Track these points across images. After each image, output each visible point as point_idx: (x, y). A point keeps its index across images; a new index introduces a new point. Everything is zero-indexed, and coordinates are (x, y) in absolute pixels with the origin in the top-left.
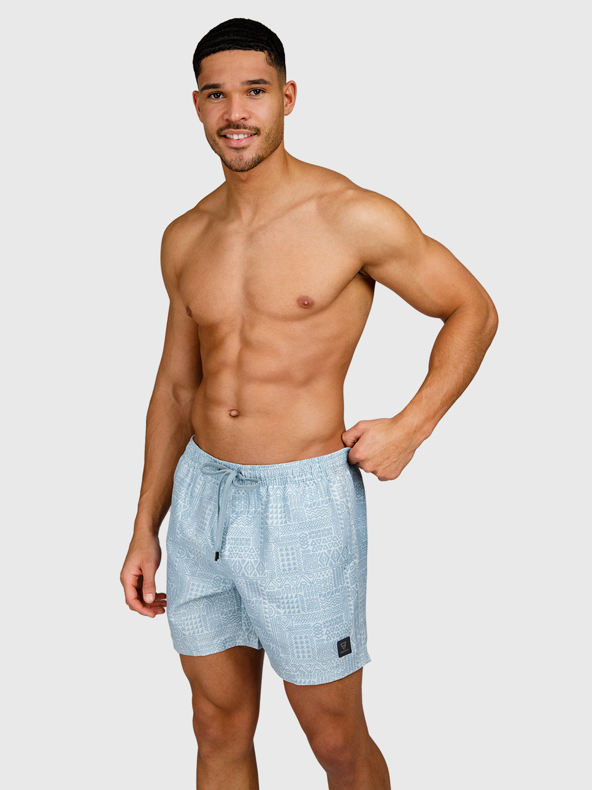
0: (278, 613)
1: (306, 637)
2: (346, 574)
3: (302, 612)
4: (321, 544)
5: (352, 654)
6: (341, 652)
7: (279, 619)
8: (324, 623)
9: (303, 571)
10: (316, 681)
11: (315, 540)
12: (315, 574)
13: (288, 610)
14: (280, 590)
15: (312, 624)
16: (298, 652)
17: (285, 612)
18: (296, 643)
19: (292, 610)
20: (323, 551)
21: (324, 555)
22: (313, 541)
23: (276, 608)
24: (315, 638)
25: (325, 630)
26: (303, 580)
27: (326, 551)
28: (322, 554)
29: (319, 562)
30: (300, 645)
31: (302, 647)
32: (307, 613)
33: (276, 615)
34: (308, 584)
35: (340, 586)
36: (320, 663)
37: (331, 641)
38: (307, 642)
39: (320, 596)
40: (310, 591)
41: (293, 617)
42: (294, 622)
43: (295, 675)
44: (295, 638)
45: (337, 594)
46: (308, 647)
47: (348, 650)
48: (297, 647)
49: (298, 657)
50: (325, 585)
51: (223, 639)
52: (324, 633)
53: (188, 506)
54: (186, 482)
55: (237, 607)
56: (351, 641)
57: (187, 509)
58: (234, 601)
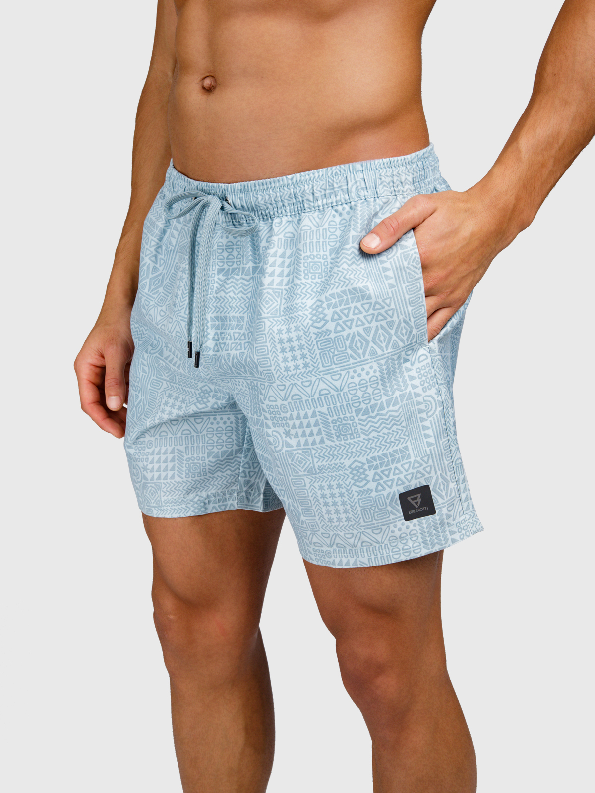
0: (288, 445)
1: (339, 486)
2: (408, 370)
3: (328, 442)
4: (351, 316)
5: (436, 517)
6: (411, 512)
7: (291, 455)
8: (368, 461)
9: (322, 369)
10: (365, 560)
11: (338, 310)
12: (343, 373)
13: (303, 440)
14: (285, 403)
15: (347, 463)
16: (328, 512)
17: (299, 444)
18: (324, 496)
19: (311, 440)
20: (354, 329)
21: (357, 338)
22: (335, 312)
23: (284, 436)
24: (354, 488)
25: (371, 474)
26: (322, 385)
27: (360, 329)
28: (354, 335)
29: (349, 352)
30: (330, 500)
31: (335, 504)
32: (337, 443)
33: (285, 449)
34: (333, 392)
35: (397, 393)
36: (369, 531)
37: (385, 493)
38: (341, 495)
39: (358, 412)
40: (338, 404)
41: (314, 452)
42: (316, 460)
43: (329, 552)
44: (321, 488)
45: (391, 408)
46: (344, 503)
47: (426, 508)
48: (326, 504)
49: (331, 520)
50: (365, 392)
51: (204, 494)
52: (370, 478)
53: (161, 268)
54: (158, 226)
55: (235, 447)
56: (433, 493)
57: (159, 273)
58: (234, 437)
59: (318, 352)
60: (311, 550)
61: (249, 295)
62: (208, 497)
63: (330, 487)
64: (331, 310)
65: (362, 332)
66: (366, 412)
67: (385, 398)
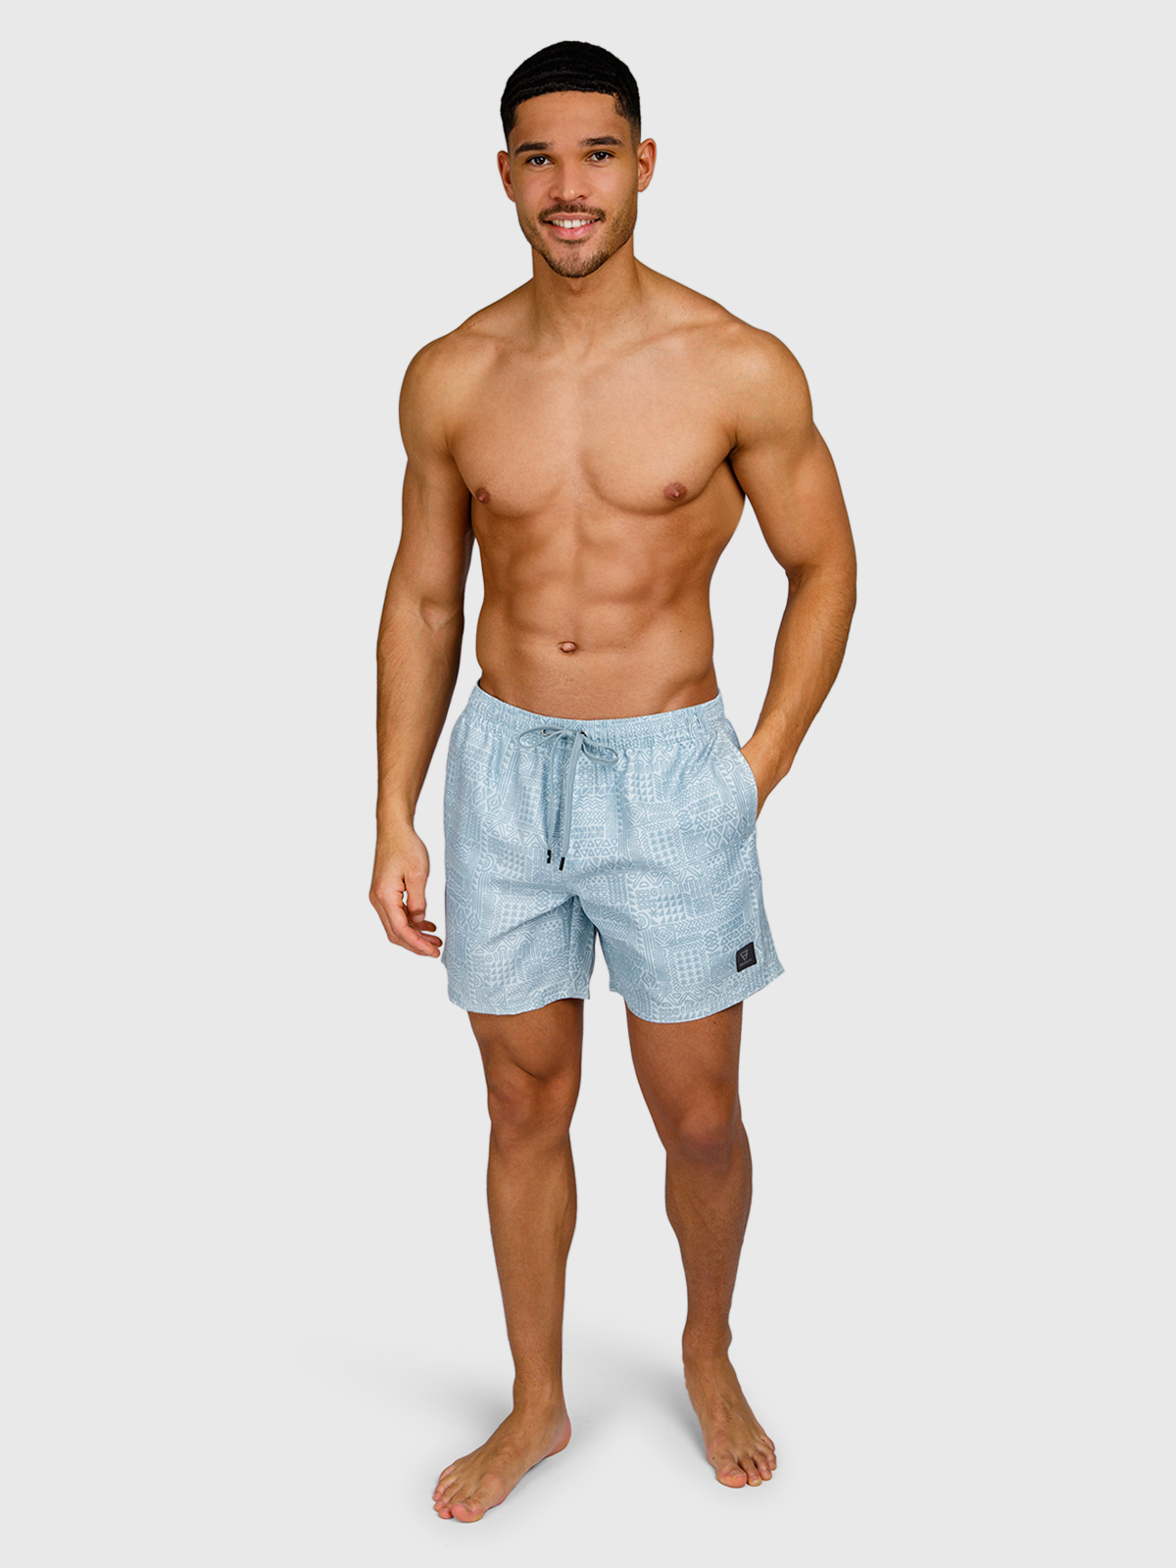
0: (654, 923)
1: (695, 952)
3: (688, 918)
4: (709, 819)
5: (757, 965)
6: (741, 965)
7: (656, 931)
8: (719, 929)
9: (687, 861)
10: (708, 1010)
11: (699, 815)
12: (703, 862)
13: (667, 917)
14: (657, 887)
15: (703, 933)
16: (683, 976)
17: (664, 921)
18: (680, 962)
19: (674, 916)
20: (711, 828)
21: (713, 834)
22: (698, 817)
23: (649, 916)
24: (707, 952)
25: (720, 939)
26: (689, 874)
27: (716, 828)
28: (711, 833)
29: (707, 845)
30: (685, 965)
31: (689, 967)
32: (696, 917)
33: (651, 926)
34: (696, 878)
35: (738, 873)
36: (714, 985)
37: (728, 953)
38: (696, 959)
39: (713, 891)
40: (700, 887)
41: (676, 926)
42: (677, 933)
43: (677, 1010)
44: (679, 956)
45: (735, 885)
46: (697, 966)
47: (750, 960)
48: (681, 969)
49: (684, 982)
50: (718, 874)
51: (542, 990)
52: (719, 943)
53: (494, 790)
54: (486, 753)
55: (564, 944)
56: (755, 948)
57: (493, 794)
58: (562, 936)
59: (683, 847)
60: (657, 1010)
61: (604, 810)
62: (545, 991)
63: (687, 954)
64: (695, 816)
65: (717, 830)
66: (719, 891)
67: (730, 878)
